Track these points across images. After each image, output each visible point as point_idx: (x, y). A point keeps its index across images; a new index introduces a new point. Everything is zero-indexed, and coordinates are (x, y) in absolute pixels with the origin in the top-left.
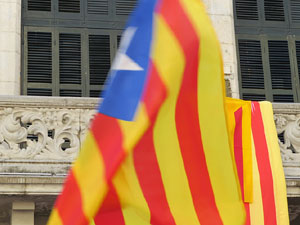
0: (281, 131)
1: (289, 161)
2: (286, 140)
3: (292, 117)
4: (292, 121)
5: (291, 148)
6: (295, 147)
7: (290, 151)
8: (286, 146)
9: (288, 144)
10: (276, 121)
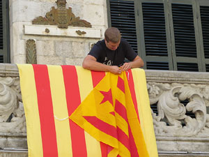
0: (154, 101)
1: (163, 134)
2: (160, 111)
3: (167, 86)
4: (166, 90)
5: (165, 120)
6: (170, 119)
7: (165, 123)
8: (159, 118)
9: (161, 116)
10: (149, 90)
